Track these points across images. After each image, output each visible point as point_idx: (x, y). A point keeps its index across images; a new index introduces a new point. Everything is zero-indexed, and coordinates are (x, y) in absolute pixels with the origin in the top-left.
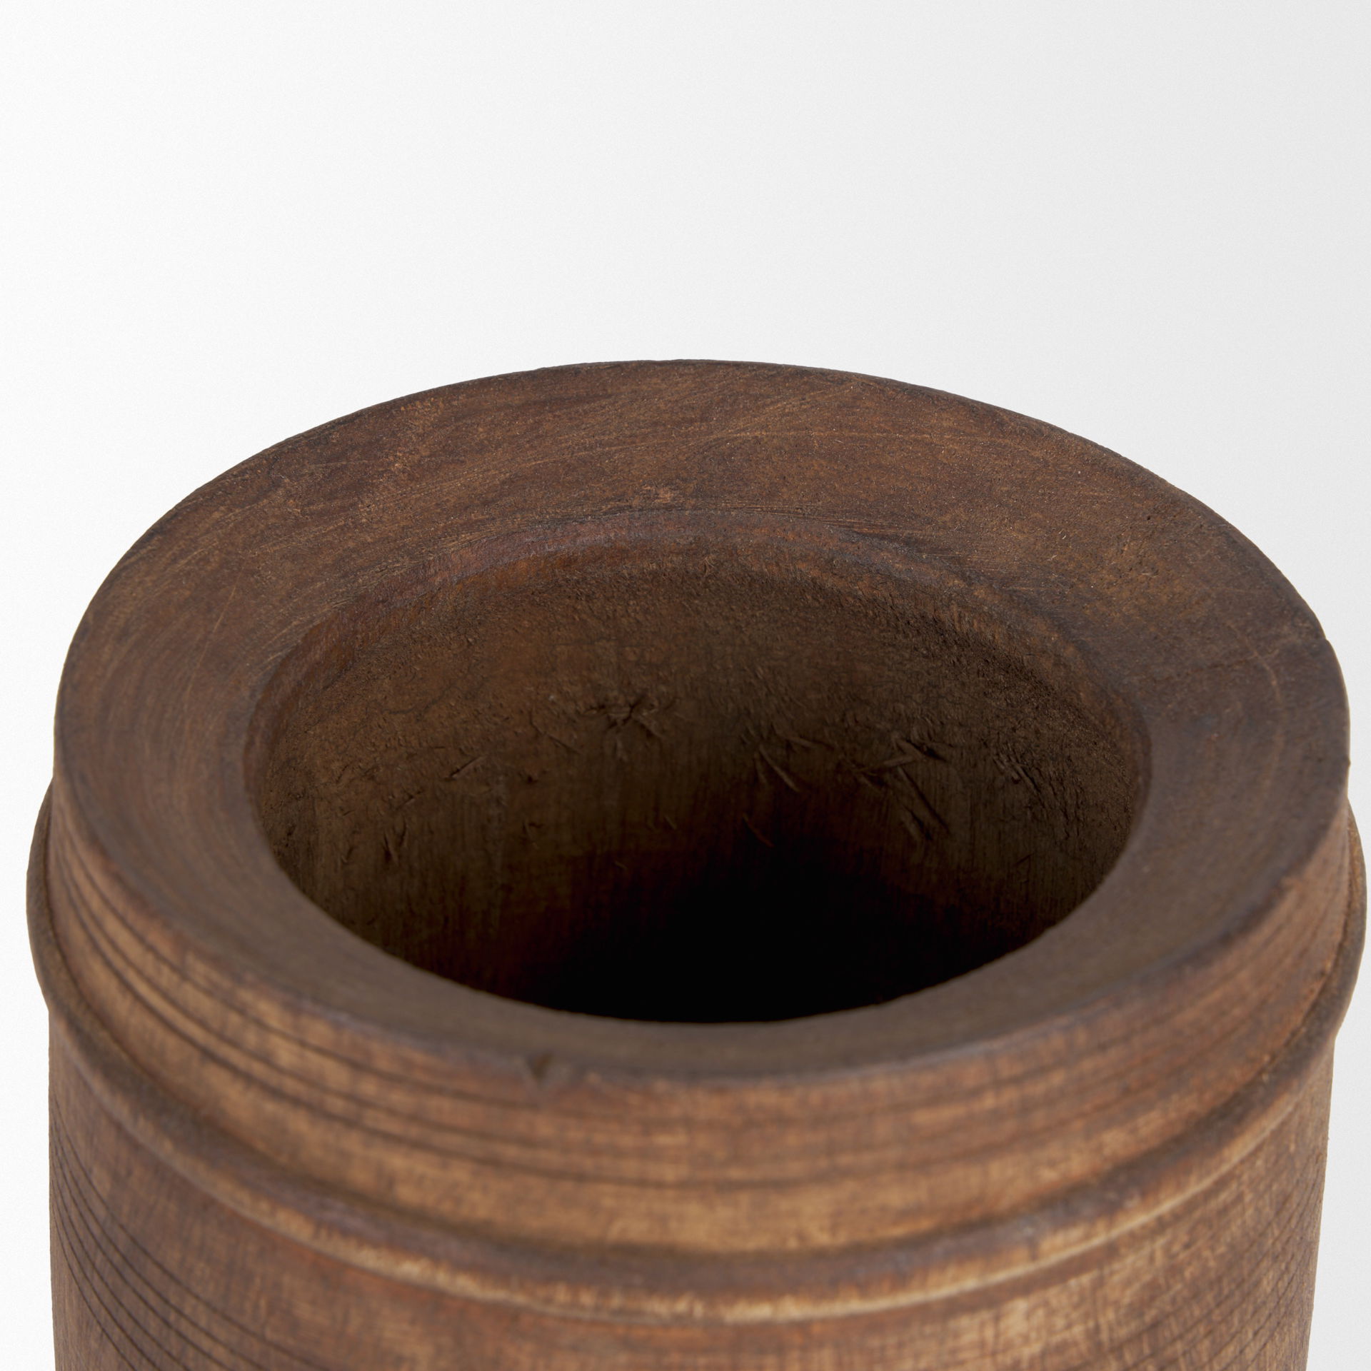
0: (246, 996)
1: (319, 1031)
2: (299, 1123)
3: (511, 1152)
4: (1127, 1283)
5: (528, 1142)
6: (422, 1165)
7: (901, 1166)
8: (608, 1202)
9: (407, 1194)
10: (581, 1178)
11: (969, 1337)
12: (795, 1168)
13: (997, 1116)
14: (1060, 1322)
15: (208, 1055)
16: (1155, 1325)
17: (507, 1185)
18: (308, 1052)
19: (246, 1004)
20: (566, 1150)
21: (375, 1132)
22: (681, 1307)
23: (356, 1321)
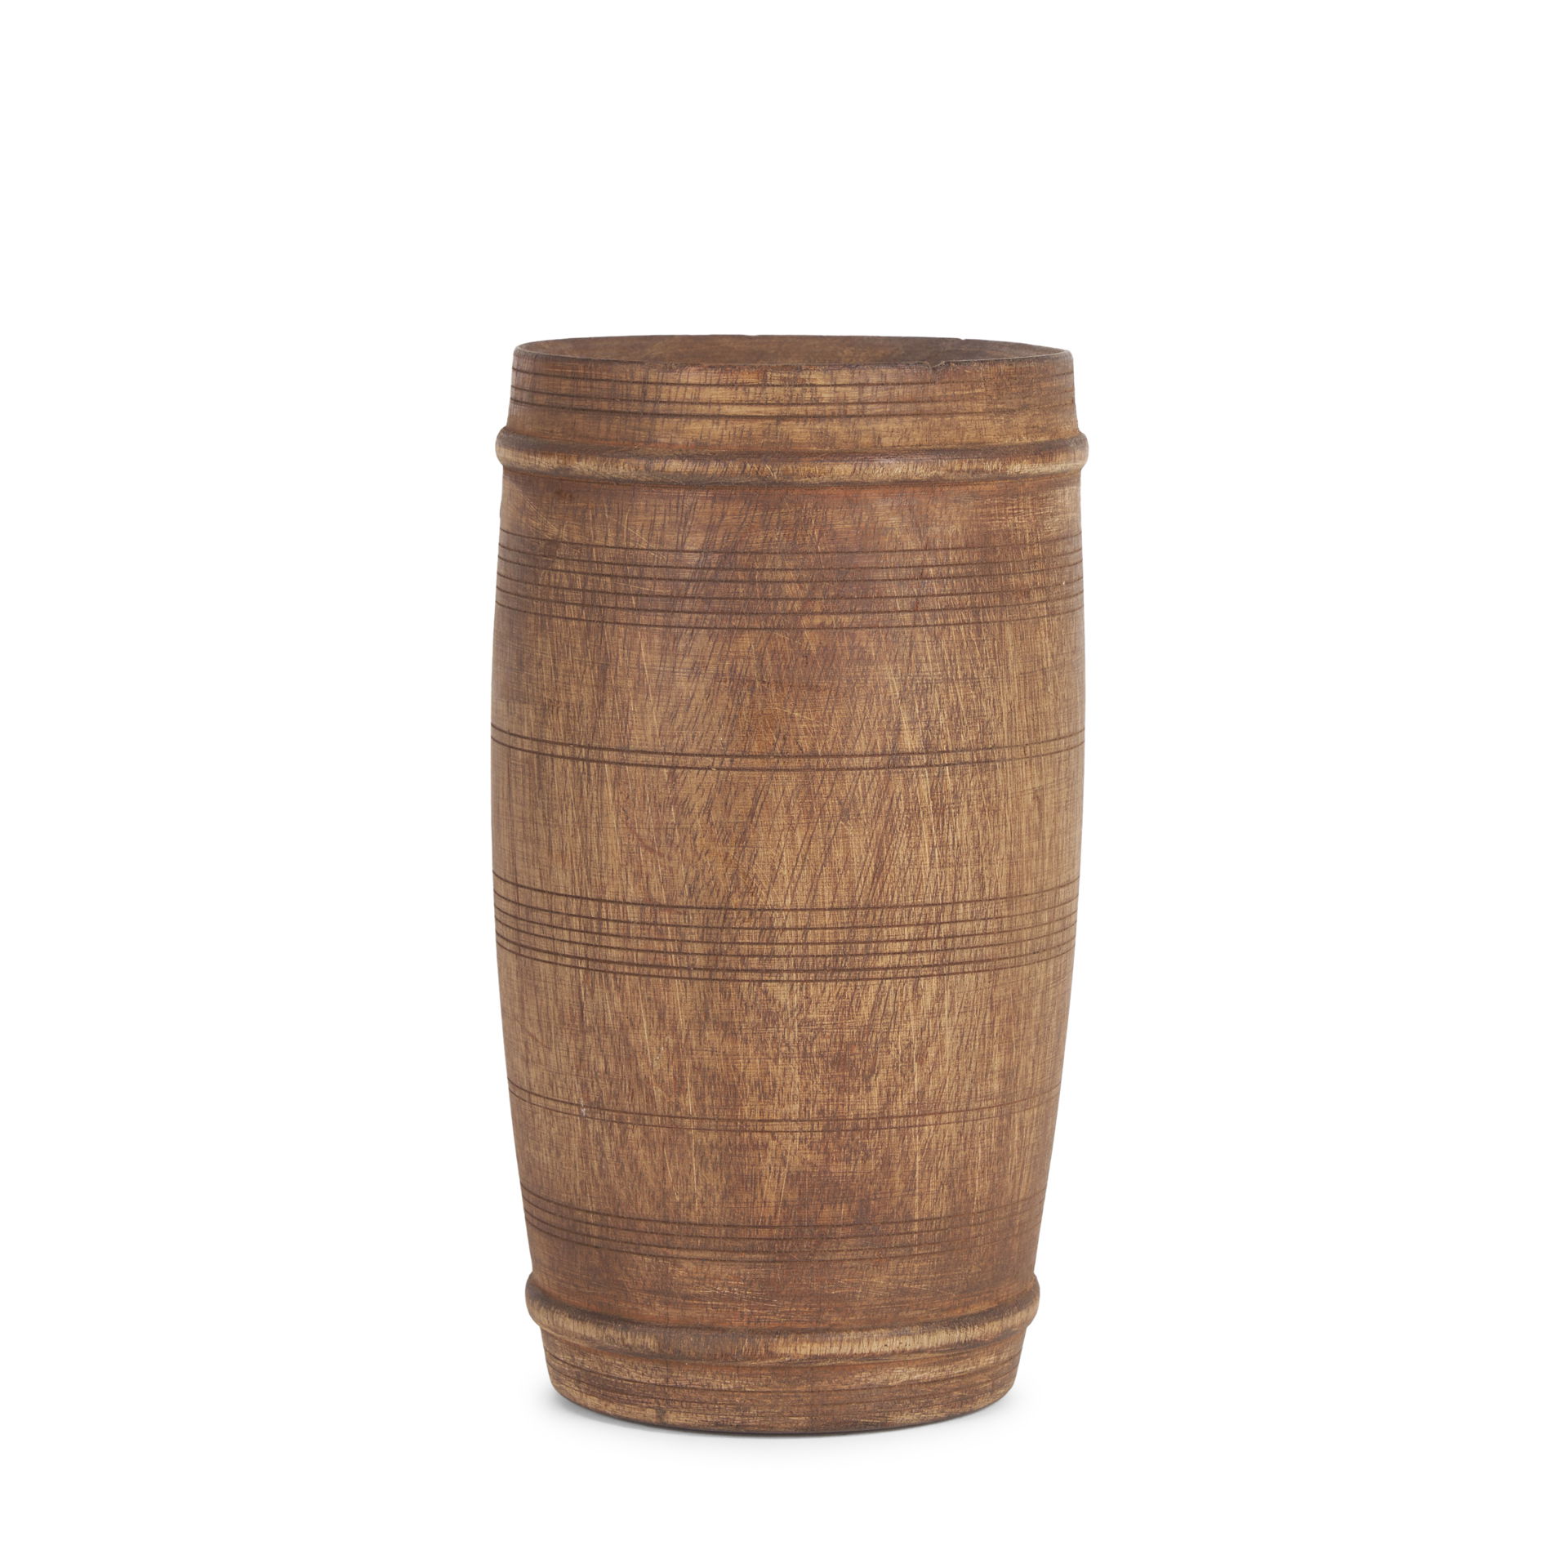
0: (804, 375)
1: (844, 376)
2: (835, 427)
3: (927, 407)
5: (933, 401)
6: (893, 423)
7: (1040, 407)
8: (962, 424)
9: (887, 442)
10: (952, 414)
12: (1015, 404)
15: (780, 418)
17: (926, 424)
18: (838, 389)
19: (804, 380)
20: (946, 401)
21: (869, 416)
22: (995, 466)
23: (865, 518)
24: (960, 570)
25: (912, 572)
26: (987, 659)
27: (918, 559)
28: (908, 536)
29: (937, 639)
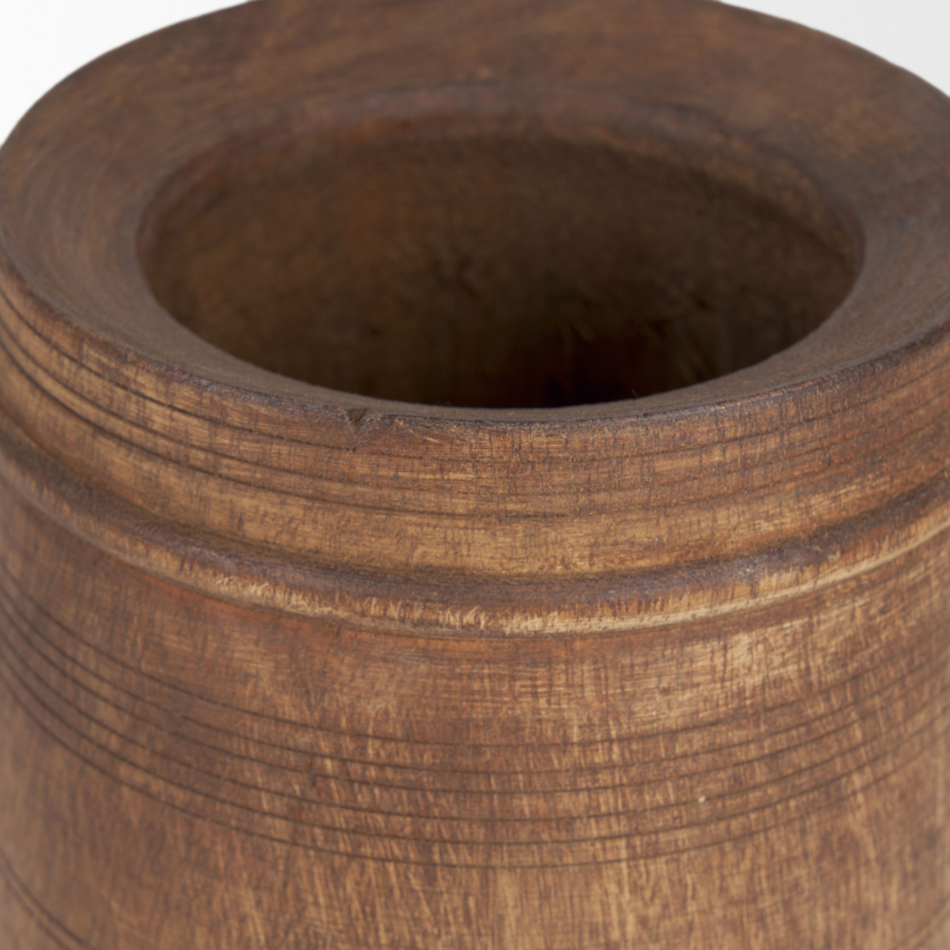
0: (129, 372)
1: (185, 394)
2: (169, 477)
3: (336, 488)
4: (833, 634)
5: (348, 480)
6: (264, 503)
7: (646, 507)
8: (411, 530)
9: (253, 530)
10: (391, 510)
11: (702, 663)
12: (560, 503)
13: (722, 469)
14: (777, 660)
15: (100, 430)
16: (856, 677)
17: (331, 519)
18: (176, 415)
19: (128, 379)
20: (379, 487)
21: (228, 478)
22: (469, 618)
23: (212, 646)
24: (389, 774)
25: (292, 758)
26: (447, 924)
27: (304, 739)
28: (286, 698)
29: (336, 876)
